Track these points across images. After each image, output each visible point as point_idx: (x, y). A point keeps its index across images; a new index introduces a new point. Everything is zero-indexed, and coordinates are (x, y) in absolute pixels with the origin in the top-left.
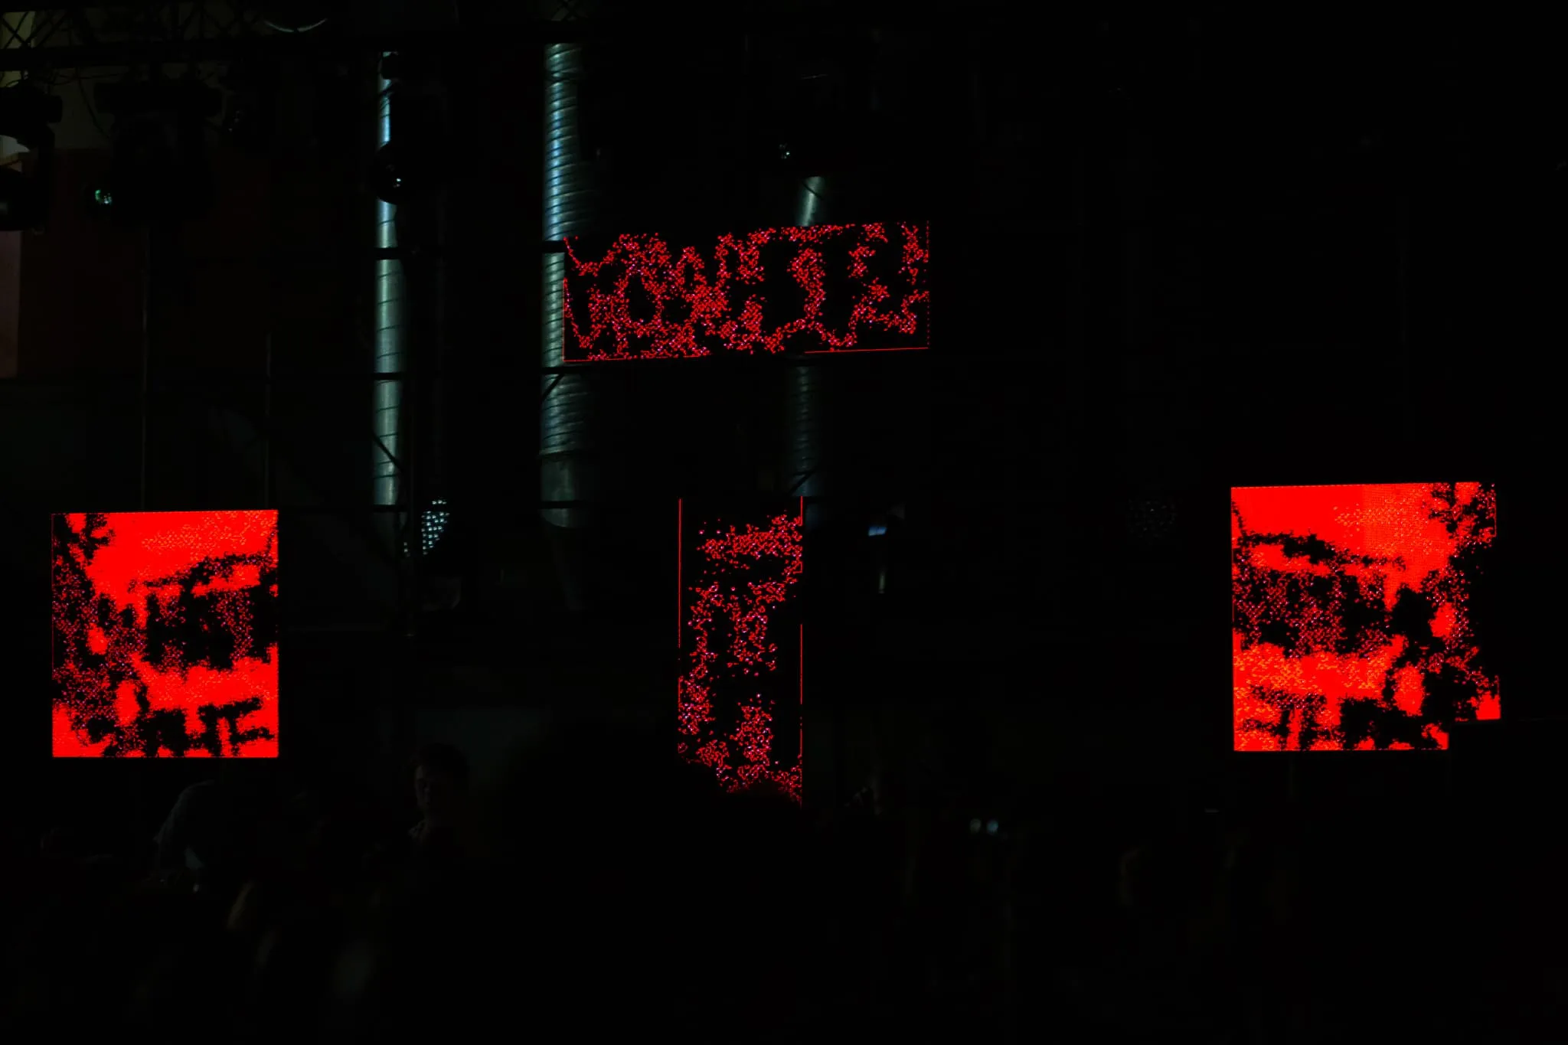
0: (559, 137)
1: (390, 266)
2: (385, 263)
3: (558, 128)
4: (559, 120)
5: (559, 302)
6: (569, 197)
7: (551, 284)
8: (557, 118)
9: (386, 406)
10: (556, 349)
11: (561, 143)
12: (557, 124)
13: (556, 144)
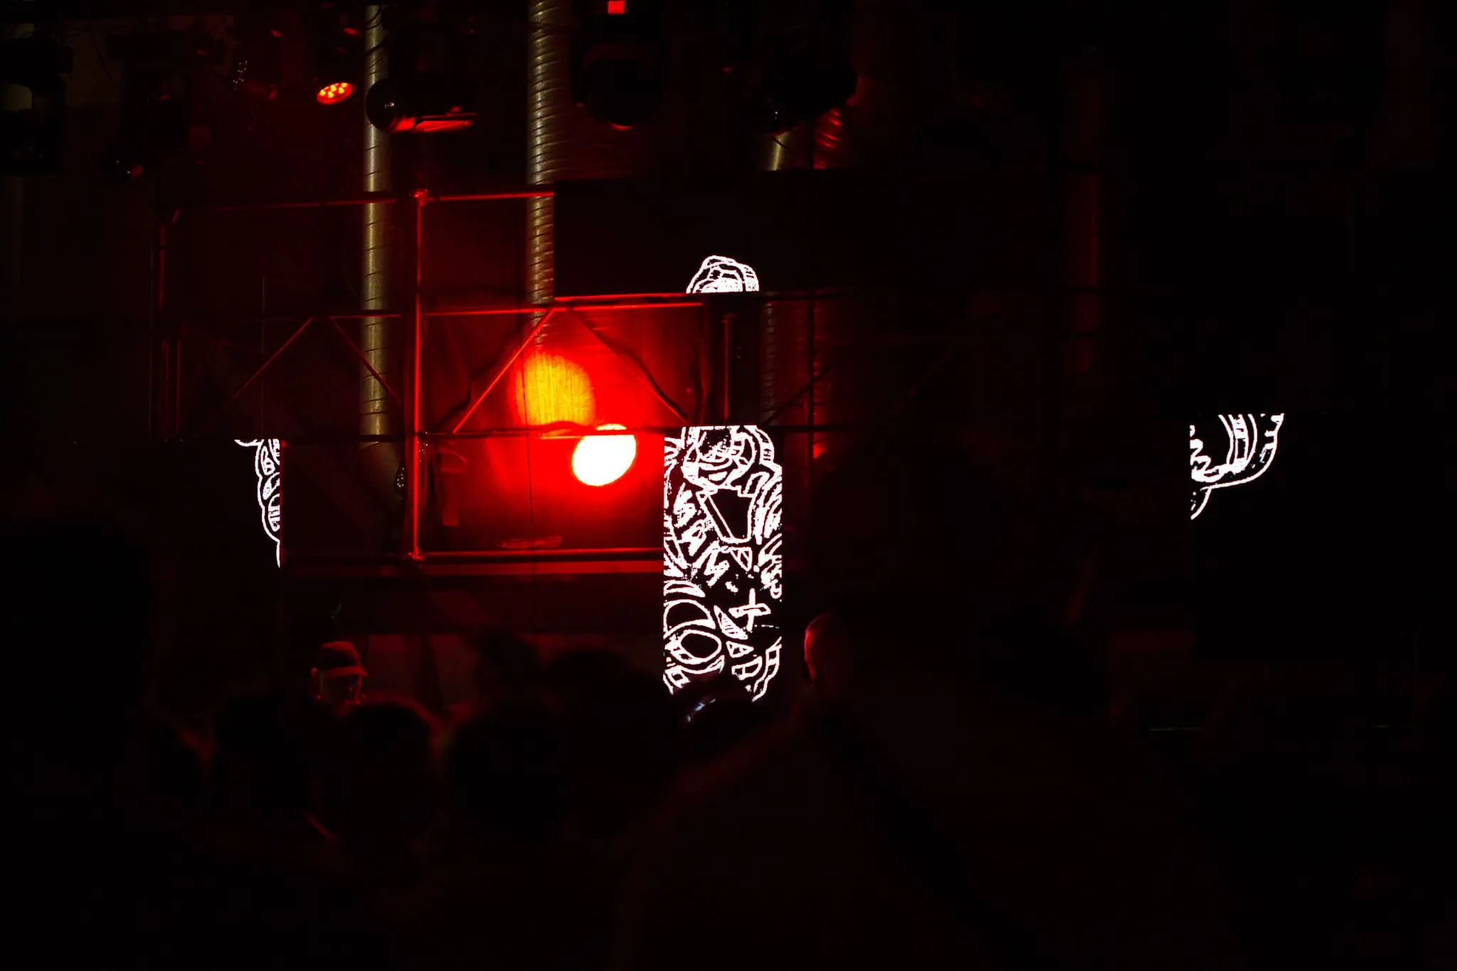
0: (542, 90)
1: (375, 207)
2: (371, 206)
3: (541, 81)
4: (542, 74)
5: (542, 245)
6: (552, 146)
7: (535, 228)
8: (540, 72)
9: (373, 347)
10: (540, 290)
11: (545, 95)
12: (540, 78)
13: (539, 96)
